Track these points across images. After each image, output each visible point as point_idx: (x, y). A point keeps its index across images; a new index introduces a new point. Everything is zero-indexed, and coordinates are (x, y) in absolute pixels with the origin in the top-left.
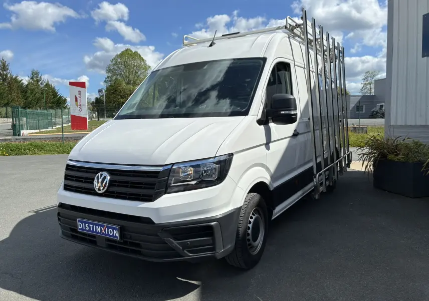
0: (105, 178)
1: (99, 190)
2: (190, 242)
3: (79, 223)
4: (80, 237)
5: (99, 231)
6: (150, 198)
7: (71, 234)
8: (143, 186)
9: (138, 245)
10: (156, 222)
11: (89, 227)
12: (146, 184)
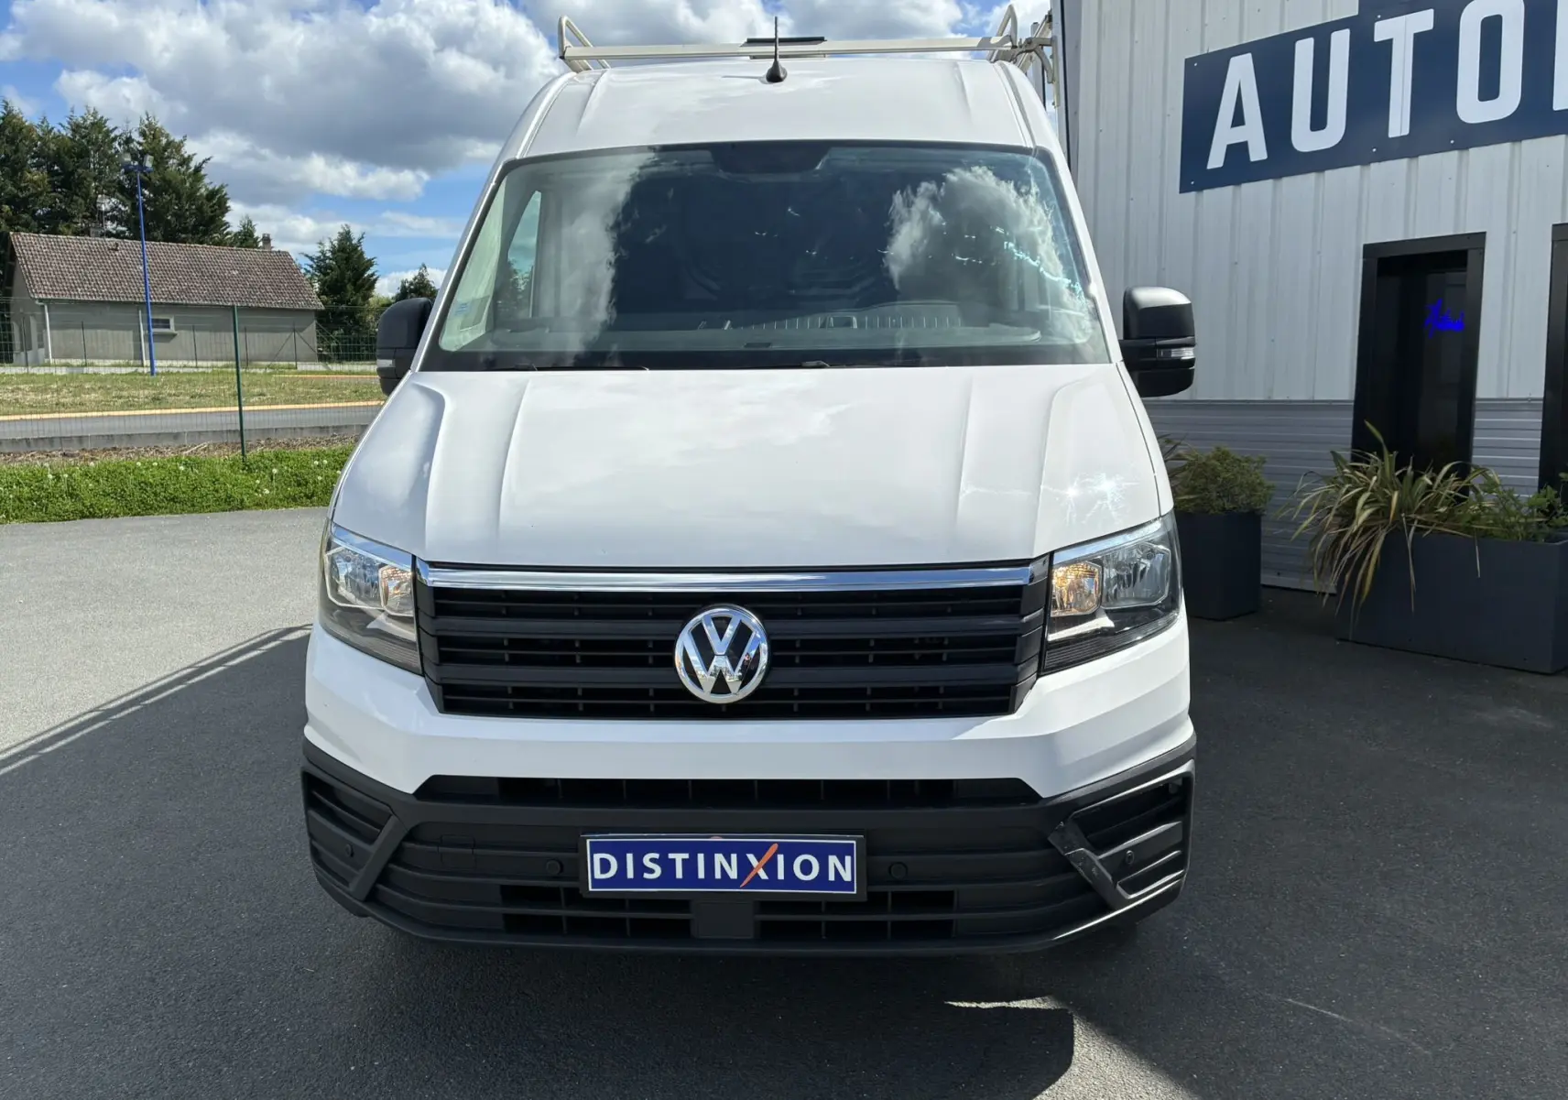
0: (743, 633)
1: (721, 686)
2: (1131, 848)
3: (597, 857)
4: (570, 919)
5: (733, 874)
6: (1001, 700)
7: (506, 916)
8: (945, 654)
9: (945, 900)
10: (1044, 792)
11: (668, 866)
12: (956, 643)
